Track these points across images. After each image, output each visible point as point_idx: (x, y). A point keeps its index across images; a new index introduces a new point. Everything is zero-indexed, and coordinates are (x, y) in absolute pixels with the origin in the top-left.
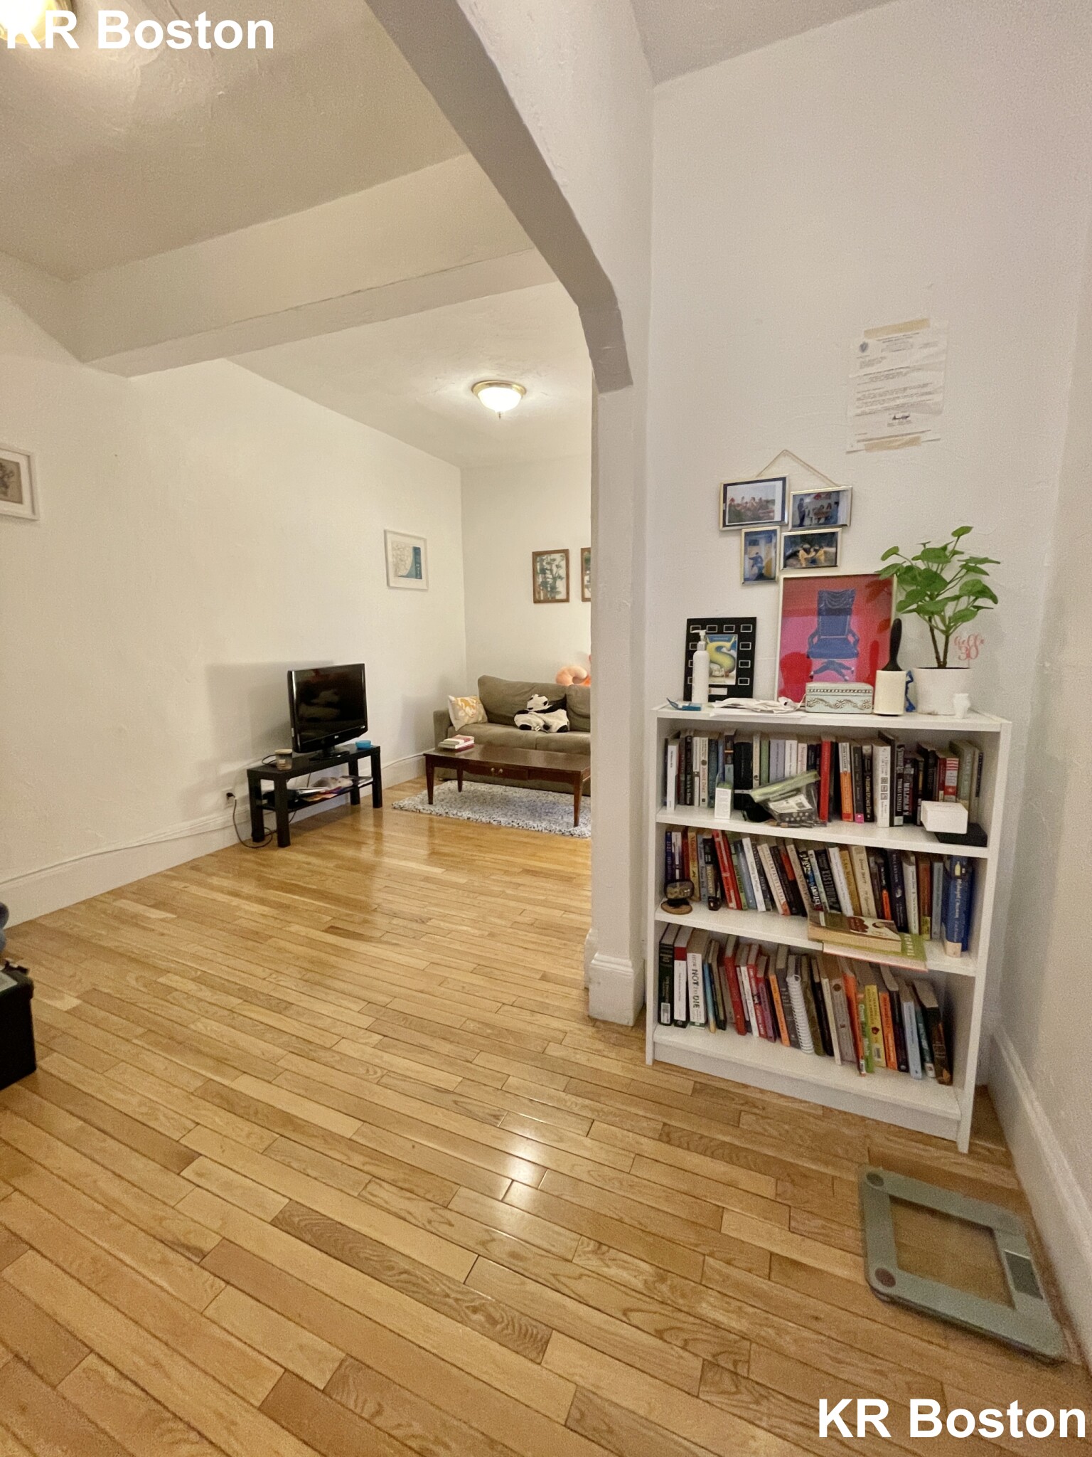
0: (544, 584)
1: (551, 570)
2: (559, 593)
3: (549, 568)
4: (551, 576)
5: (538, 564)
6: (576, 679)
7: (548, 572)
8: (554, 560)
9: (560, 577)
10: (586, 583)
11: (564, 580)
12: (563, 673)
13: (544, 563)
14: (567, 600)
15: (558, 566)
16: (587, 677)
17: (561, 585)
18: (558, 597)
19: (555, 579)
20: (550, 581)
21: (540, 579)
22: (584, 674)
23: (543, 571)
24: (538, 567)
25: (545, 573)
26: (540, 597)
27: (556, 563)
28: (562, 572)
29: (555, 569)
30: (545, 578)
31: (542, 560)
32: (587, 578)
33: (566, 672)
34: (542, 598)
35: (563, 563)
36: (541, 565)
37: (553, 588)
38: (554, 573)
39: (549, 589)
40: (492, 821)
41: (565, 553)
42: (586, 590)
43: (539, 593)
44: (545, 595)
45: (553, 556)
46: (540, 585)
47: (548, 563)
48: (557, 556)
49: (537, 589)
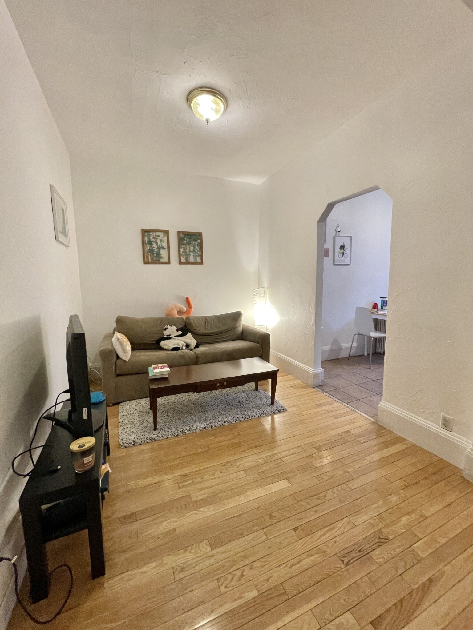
0: (151, 251)
1: (156, 243)
2: (163, 258)
3: (154, 241)
4: (156, 247)
5: (146, 237)
6: (180, 312)
7: (154, 243)
8: (159, 236)
9: (163, 248)
10: (181, 253)
11: (166, 250)
12: (173, 309)
13: (151, 238)
14: (169, 263)
15: (161, 241)
16: (186, 311)
17: (164, 253)
18: (162, 260)
19: (159, 248)
20: (156, 250)
21: (148, 248)
22: (185, 309)
23: (150, 242)
24: (146, 240)
25: (152, 244)
26: (148, 260)
27: (160, 238)
28: (165, 245)
29: (159, 242)
30: (152, 248)
31: (149, 235)
32: (182, 250)
33: (174, 308)
34: (150, 260)
35: (165, 239)
36: (149, 238)
37: (158, 254)
38: (158, 245)
39: (155, 255)
40: (224, 423)
41: (167, 233)
42: (182, 257)
43: (148, 257)
44: (152, 259)
45: (157, 234)
46: (147, 252)
47: (154, 238)
48: (161, 234)
49: (146, 254)
